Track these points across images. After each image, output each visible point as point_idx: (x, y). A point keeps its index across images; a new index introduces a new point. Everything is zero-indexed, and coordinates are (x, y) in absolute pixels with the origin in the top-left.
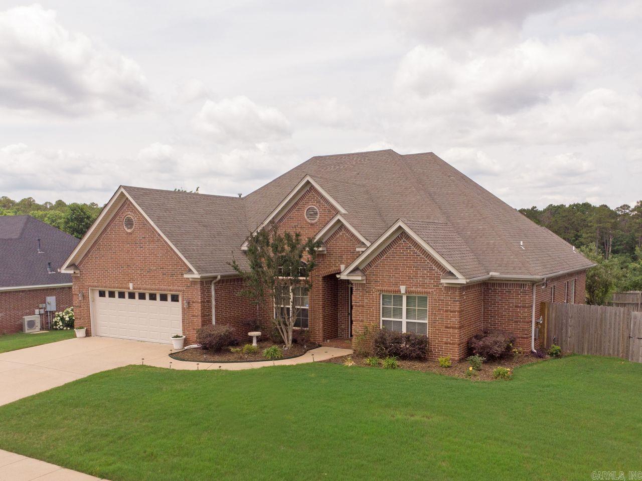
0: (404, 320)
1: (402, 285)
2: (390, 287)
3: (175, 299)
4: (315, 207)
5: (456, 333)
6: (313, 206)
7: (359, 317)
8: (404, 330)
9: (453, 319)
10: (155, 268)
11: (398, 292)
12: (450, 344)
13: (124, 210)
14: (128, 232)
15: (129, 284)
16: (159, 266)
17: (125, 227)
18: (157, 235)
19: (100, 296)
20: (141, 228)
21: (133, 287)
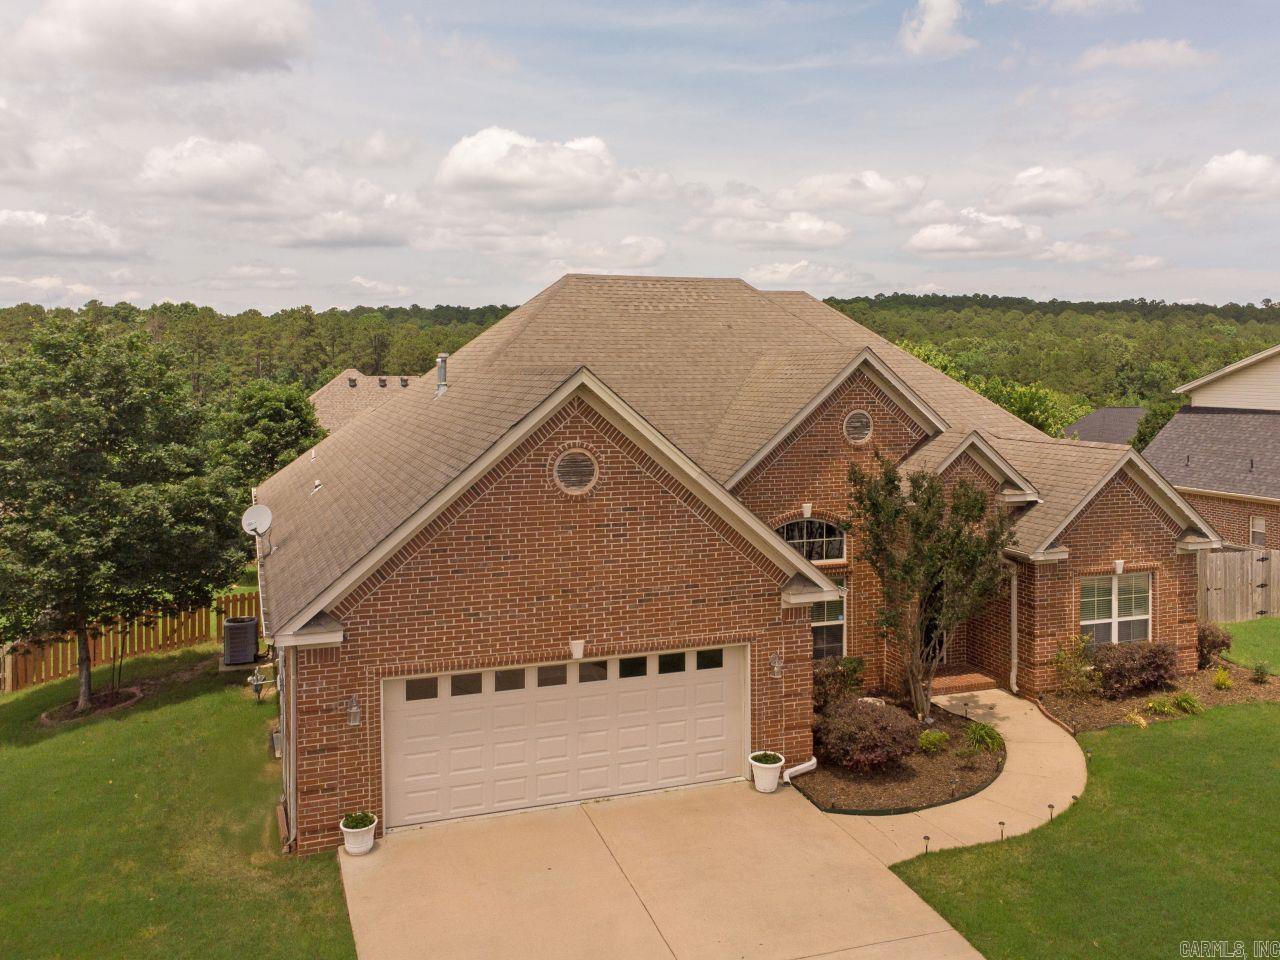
0: (1115, 621)
1: (1118, 559)
2: (1098, 564)
3: (710, 660)
4: (863, 412)
6: (860, 411)
8: (1115, 636)
10: (667, 588)
11: (1109, 572)
12: (1186, 647)
13: (557, 433)
14: (572, 496)
15: (567, 644)
16: (684, 582)
17: (557, 481)
18: (678, 499)
19: (409, 698)
20: (621, 483)
21: (585, 650)
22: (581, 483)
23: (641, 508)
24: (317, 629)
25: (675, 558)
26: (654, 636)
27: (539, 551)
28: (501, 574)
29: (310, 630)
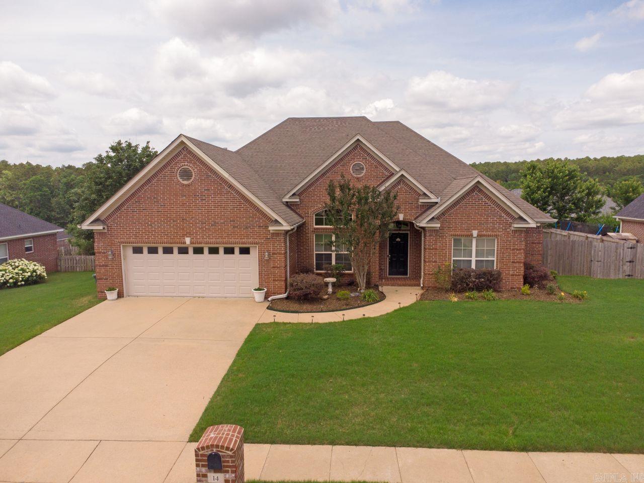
0: (474, 259)
1: (474, 230)
2: (463, 232)
3: (245, 251)
4: (361, 163)
5: (521, 267)
6: (359, 162)
7: (433, 259)
8: (473, 266)
9: (519, 256)
11: (470, 236)
12: (516, 275)
13: (178, 160)
14: (184, 184)
15: (184, 239)
16: (229, 219)
17: (179, 178)
18: (226, 187)
19: (134, 253)
20: (203, 180)
21: (191, 242)
22: (188, 179)
23: (211, 190)
24: (95, 224)
25: (225, 209)
26: (218, 239)
27: (173, 204)
28: (159, 212)
29: (92, 224)
